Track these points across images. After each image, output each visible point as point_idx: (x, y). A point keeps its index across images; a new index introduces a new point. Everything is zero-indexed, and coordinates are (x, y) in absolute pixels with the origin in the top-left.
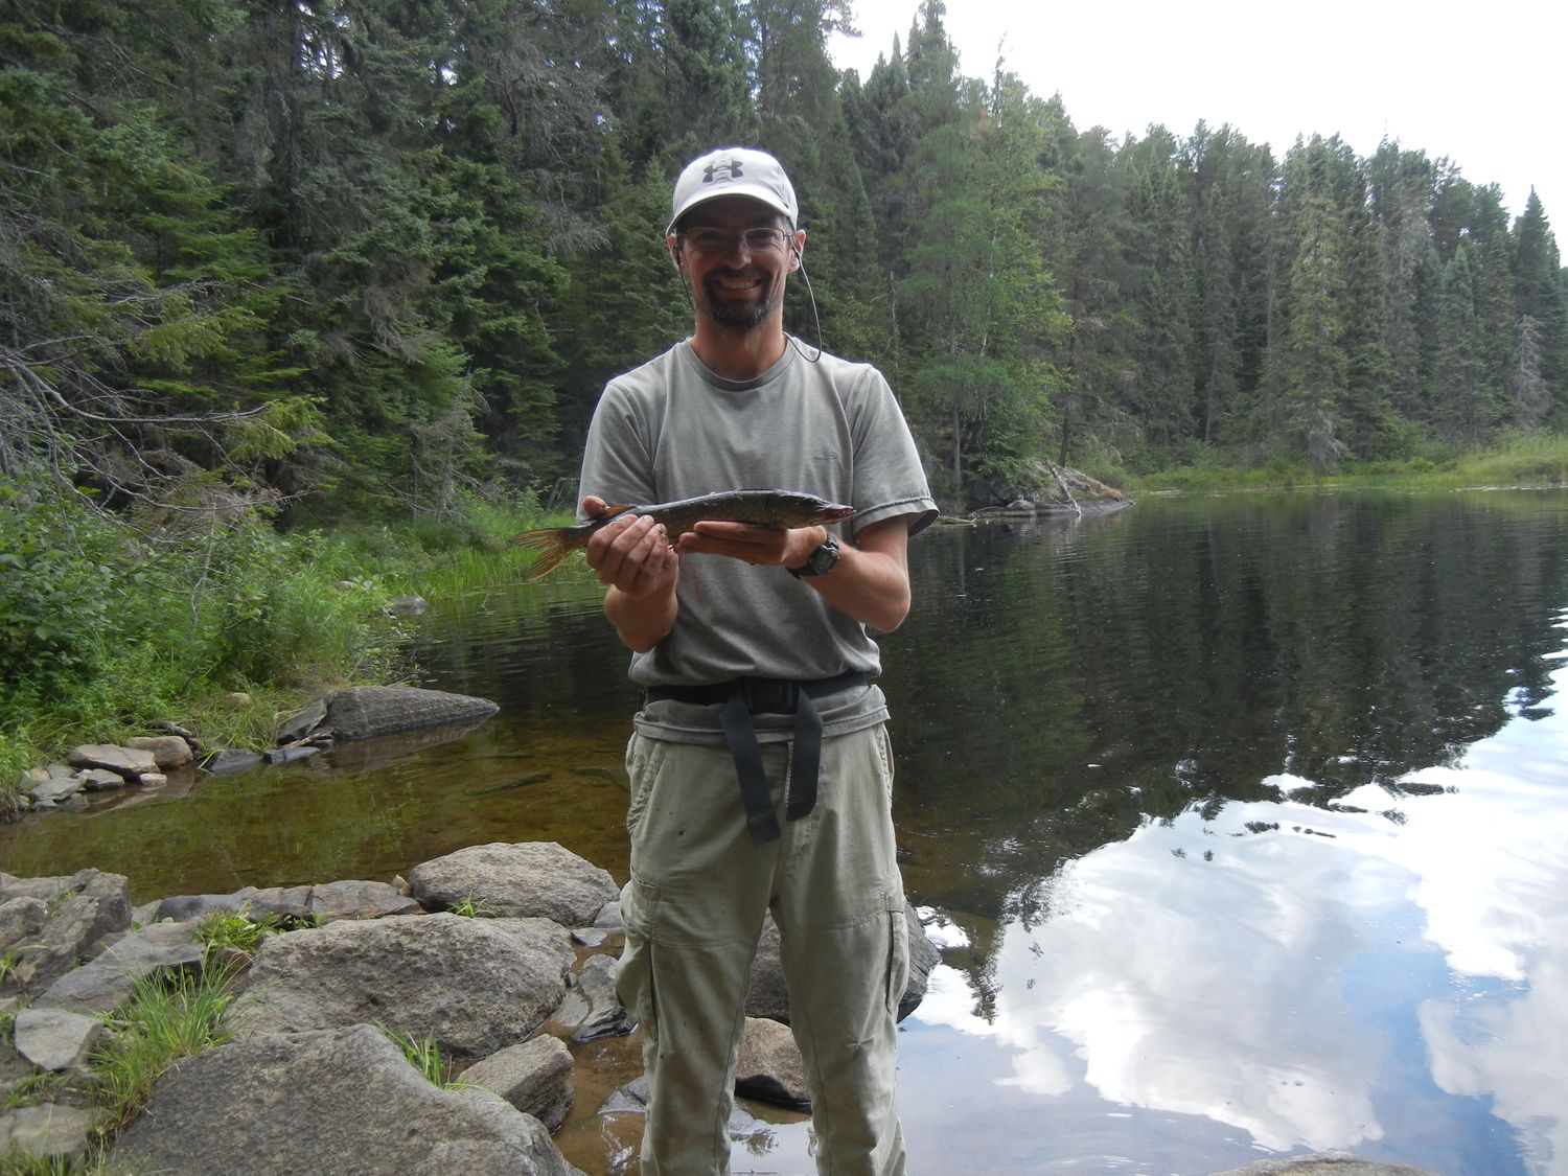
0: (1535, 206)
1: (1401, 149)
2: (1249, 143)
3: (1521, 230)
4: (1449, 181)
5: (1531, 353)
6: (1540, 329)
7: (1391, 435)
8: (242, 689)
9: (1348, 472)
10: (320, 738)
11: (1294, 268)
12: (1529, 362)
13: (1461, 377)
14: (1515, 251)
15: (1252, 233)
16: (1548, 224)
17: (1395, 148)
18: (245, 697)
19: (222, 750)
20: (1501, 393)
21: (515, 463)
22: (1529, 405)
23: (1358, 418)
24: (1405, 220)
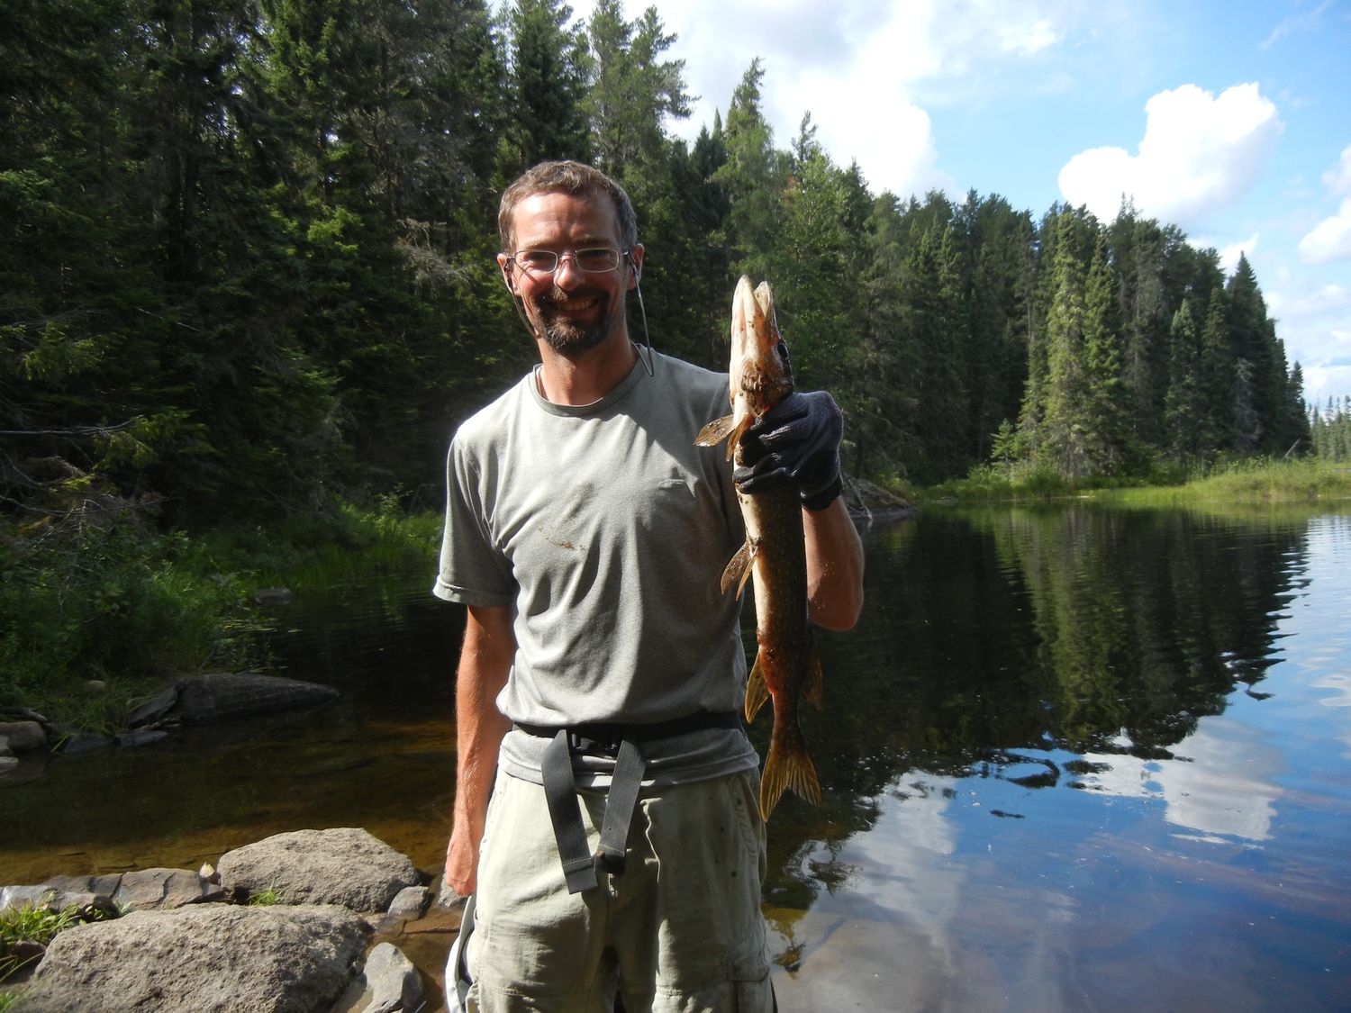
0: (1244, 267)
1: (1136, 219)
2: (1012, 211)
3: (1234, 287)
4: (1176, 247)
5: (1244, 389)
6: (1251, 370)
8: (99, 677)
9: (1097, 486)
10: (169, 723)
11: (1049, 315)
12: (1244, 397)
14: (1230, 306)
15: (1015, 285)
16: (1255, 284)
17: (1130, 218)
18: (100, 684)
19: (75, 735)
20: (1221, 422)
21: (380, 471)
22: (1244, 431)
24: (1140, 278)
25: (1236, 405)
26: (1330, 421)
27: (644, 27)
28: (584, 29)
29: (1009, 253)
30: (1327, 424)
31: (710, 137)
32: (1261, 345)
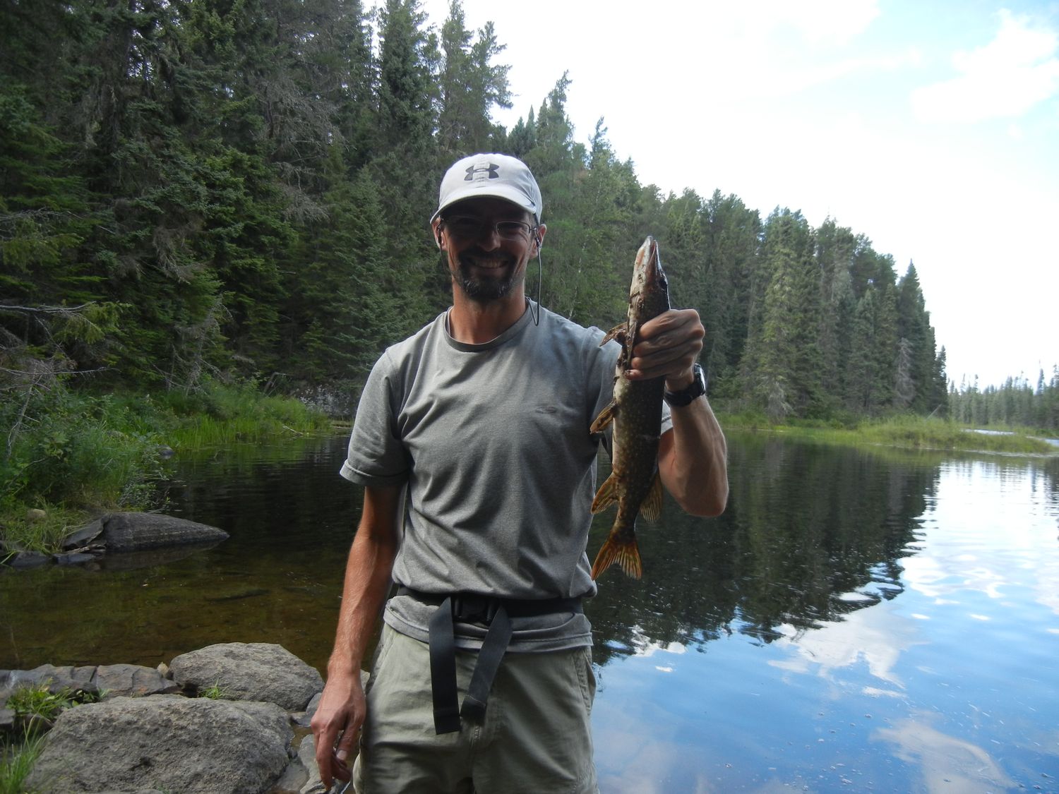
0: (912, 272)
1: (837, 225)
2: (746, 208)
3: (903, 285)
4: (864, 249)
5: (905, 361)
6: (911, 347)
7: (820, 403)
8: (41, 507)
9: (791, 423)
10: (96, 548)
11: (768, 291)
12: (903, 368)
13: (864, 372)
14: (899, 298)
15: (744, 265)
16: (919, 284)
17: (833, 225)
18: (42, 513)
19: (21, 552)
20: (886, 384)
21: (244, 359)
22: (902, 394)
23: (800, 390)
24: (836, 270)
25: (897, 373)
26: (963, 392)
27: (483, 34)
28: (435, 31)
29: (741, 239)
30: (960, 394)
31: (525, 126)
32: (919, 329)
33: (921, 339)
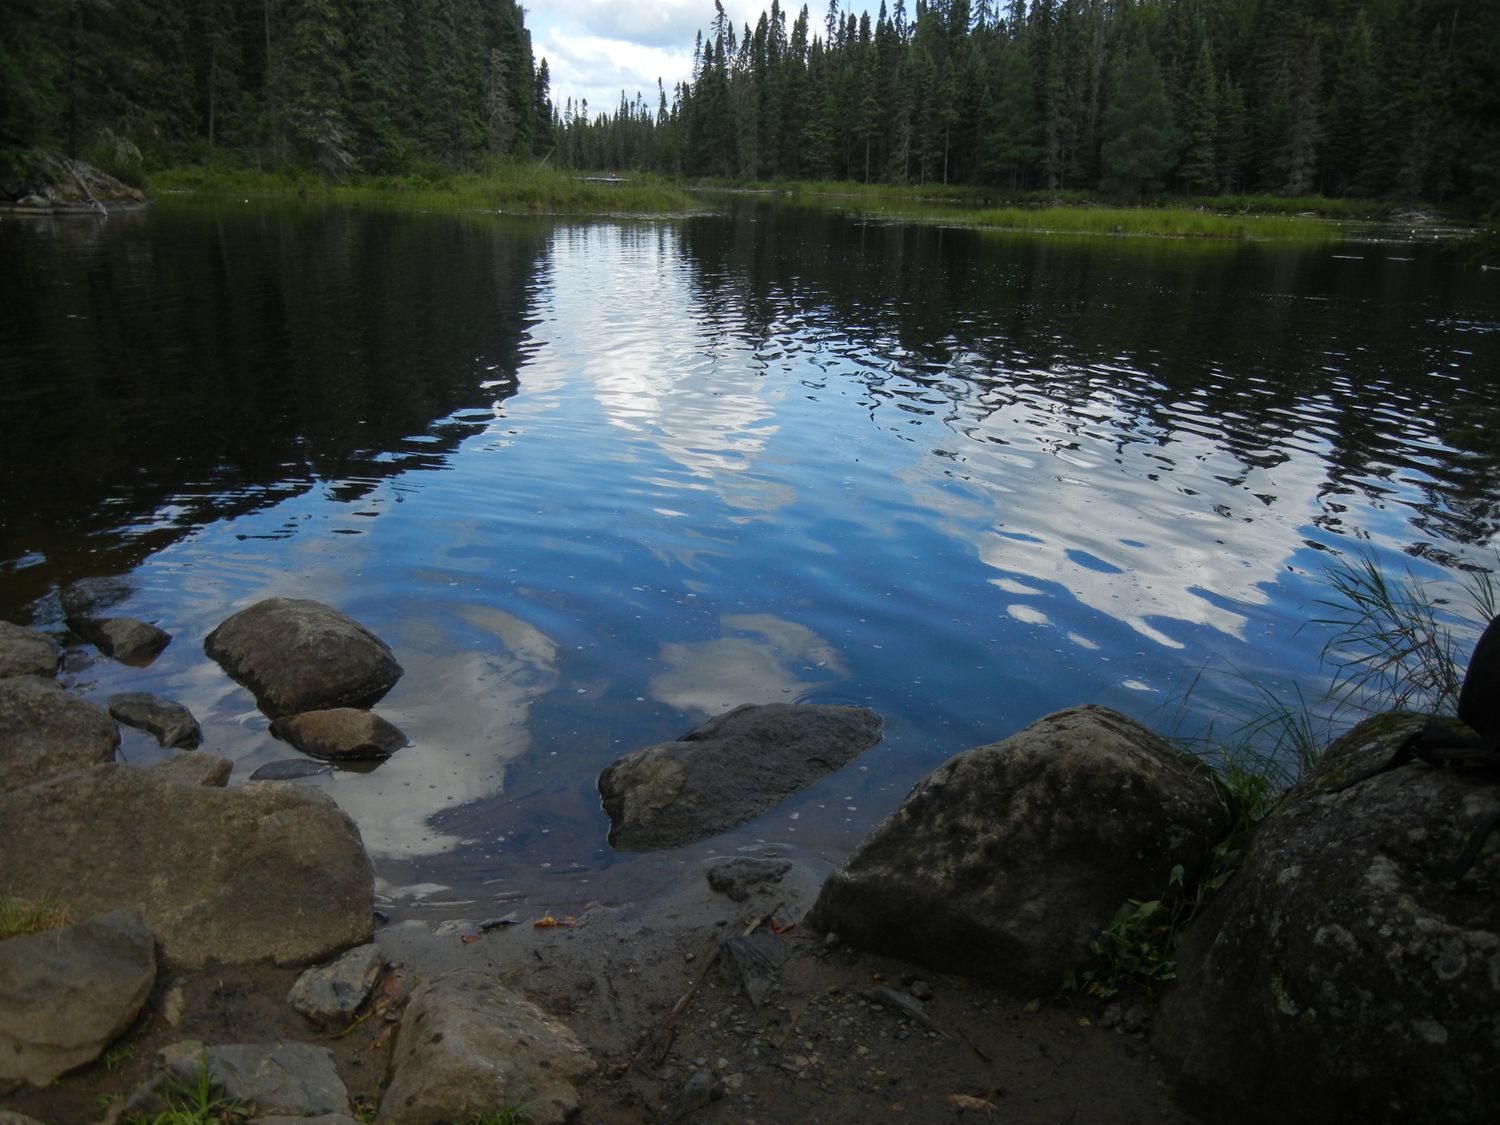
5: (499, 83)
6: (505, 62)
7: (392, 151)
9: (356, 184)
12: (498, 93)
22: (499, 131)
25: (490, 101)
26: (569, 124)
30: (565, 127)
32: (514, 36)
33: (517, 50)
